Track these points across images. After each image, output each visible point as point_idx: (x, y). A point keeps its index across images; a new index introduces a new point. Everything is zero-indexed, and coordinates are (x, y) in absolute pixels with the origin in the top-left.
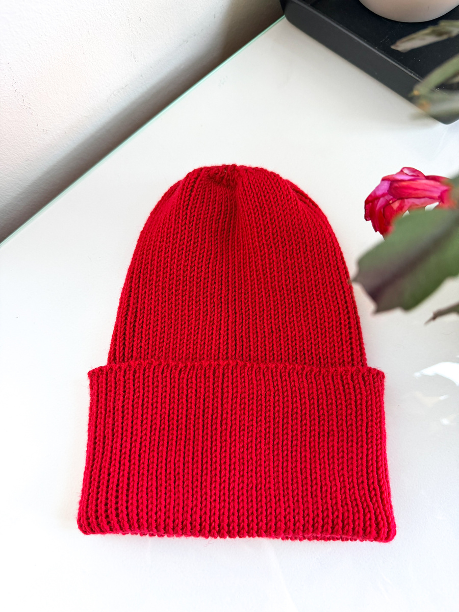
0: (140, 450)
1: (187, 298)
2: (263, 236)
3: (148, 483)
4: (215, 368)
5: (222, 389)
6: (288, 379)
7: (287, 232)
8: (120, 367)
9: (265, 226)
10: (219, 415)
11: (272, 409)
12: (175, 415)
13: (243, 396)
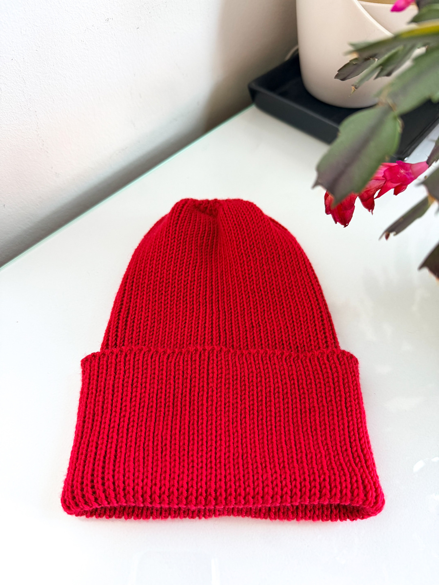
0: (128, 425)
1: (175, 298)
2: (242, 247)
3: (135, 453)
4: (200, 353)
5: (208, 370)
6: (269, 362)
7: (262, 245)
8: (112, 352)
9: (243, 240)
10: (205, 393)
11: (255, 388)
12: (163, 394)
13: (227, 376)
